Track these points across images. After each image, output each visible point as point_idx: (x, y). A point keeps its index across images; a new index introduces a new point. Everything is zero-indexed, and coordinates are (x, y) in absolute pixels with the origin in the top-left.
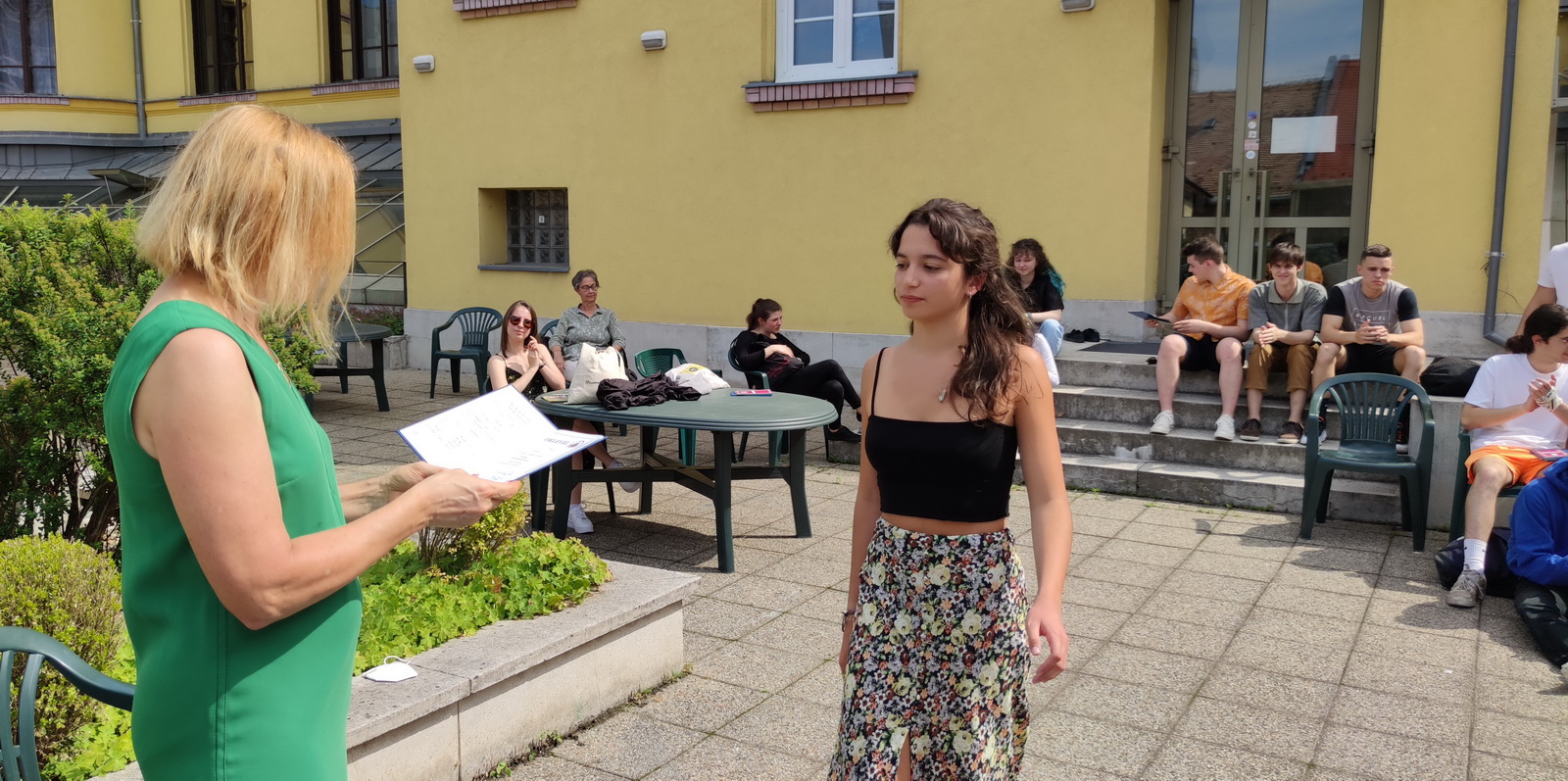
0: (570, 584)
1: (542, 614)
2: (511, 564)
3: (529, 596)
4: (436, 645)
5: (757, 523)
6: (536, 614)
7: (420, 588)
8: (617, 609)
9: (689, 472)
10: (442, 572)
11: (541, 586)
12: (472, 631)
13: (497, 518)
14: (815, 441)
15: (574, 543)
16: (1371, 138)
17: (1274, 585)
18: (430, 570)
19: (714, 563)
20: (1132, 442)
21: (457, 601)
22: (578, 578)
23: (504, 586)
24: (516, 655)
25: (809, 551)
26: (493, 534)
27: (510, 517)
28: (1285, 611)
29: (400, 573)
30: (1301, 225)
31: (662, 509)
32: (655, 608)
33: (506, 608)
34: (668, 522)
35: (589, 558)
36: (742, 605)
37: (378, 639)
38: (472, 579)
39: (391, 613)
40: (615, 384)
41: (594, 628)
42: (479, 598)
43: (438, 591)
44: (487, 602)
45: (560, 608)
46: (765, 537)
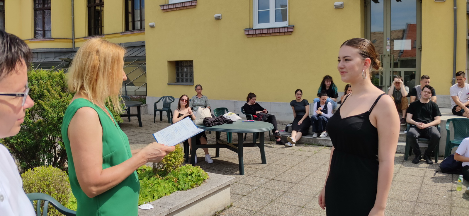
0: (197, 180)
1: (189, 189)
2: (180, 174)
3: (185, 184)
4: (158, 198)
5: (250, 160)
6: (187, 189)
7: (153, 181)
8: (211, 187)
9: (230, 145)
10: (160, 176)
11: (189, 180)
12: (169, 194)
13: (175, 160)
14: (266, 135)
15: (198, 167)
16: (420, 46)
17: (398, 174)
18: (156, 176)
19: (238, 172)
21: (164, 185)
22: (199, 178)
23: (178, 180)
24: (182, 202)
25: (266, 168)
26: (174, 165)
27: (179, 160)
28: (401, 182)
29: (148, 176)
30: (403, 70)
31: (222, 156)
32: (222, 187)
33: (179, 187)
34: (224, 160)
35: (202, 172)
36: (247, 185)
37: (142, 197)
38: (168, 179)
39: (145, 188)
40: (208, 119)
41: (204, 193)
42: (171, 184)
43: (159, 182)
44: (173, 185)
45: (194, 187)
46: (253, 164)
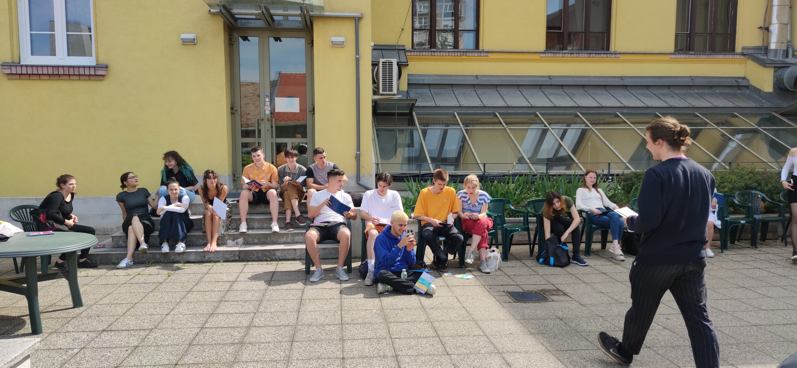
5: (49, 303)
16: (313, 108)
20: (234, 238)
25: (84, 314)
32: (16, 361)
